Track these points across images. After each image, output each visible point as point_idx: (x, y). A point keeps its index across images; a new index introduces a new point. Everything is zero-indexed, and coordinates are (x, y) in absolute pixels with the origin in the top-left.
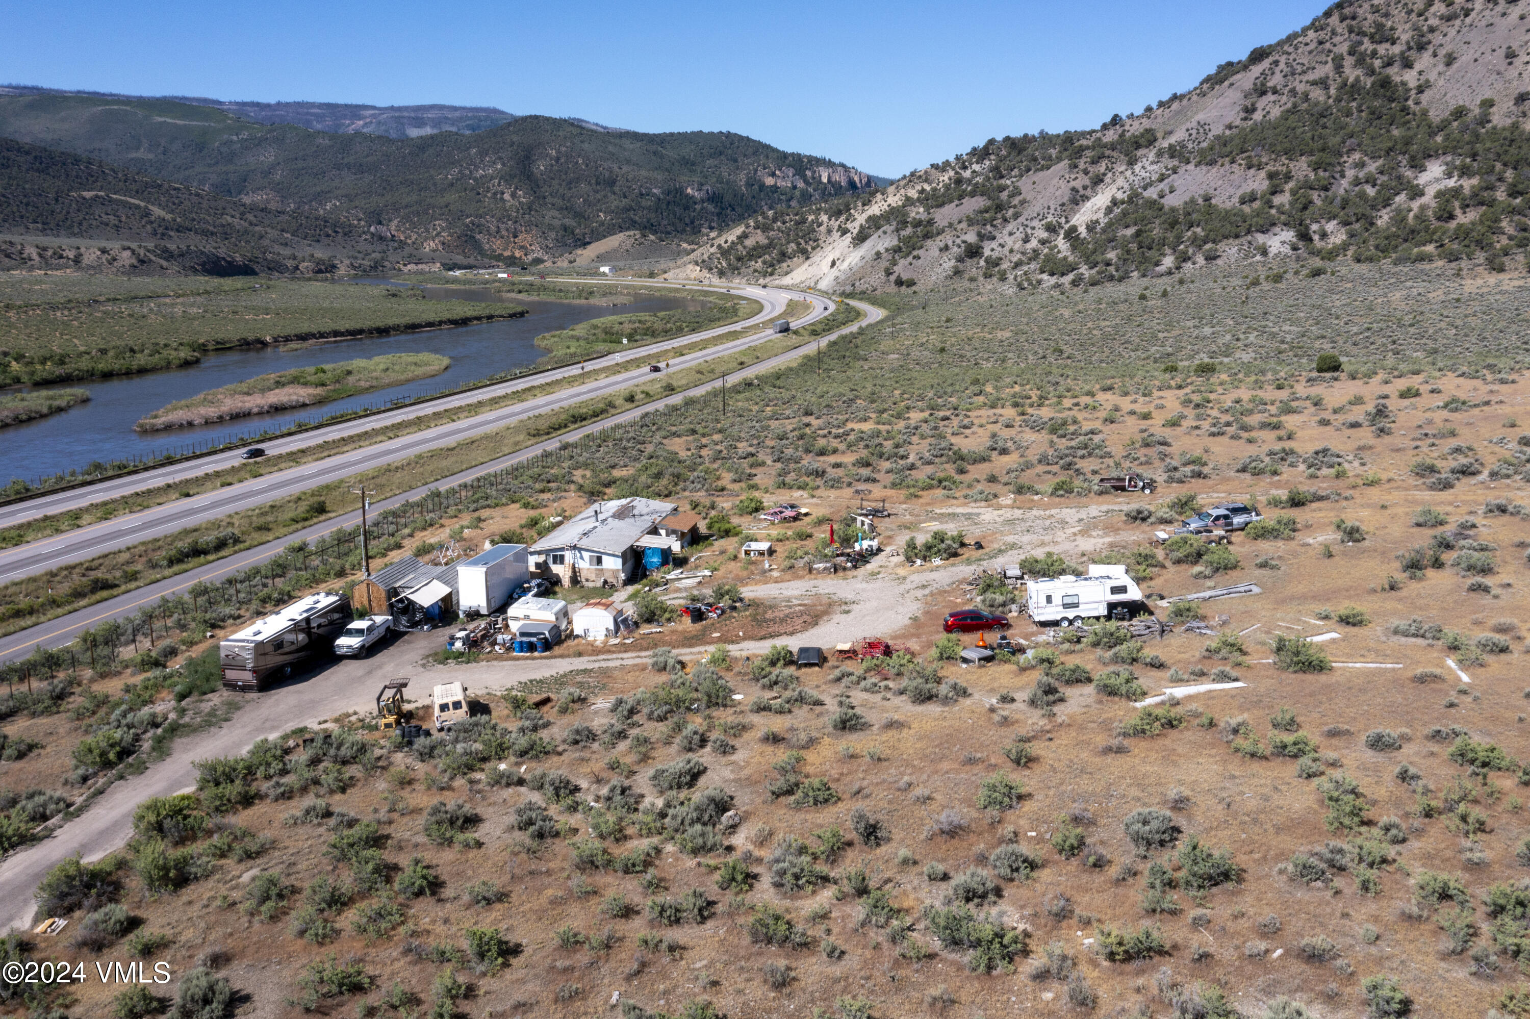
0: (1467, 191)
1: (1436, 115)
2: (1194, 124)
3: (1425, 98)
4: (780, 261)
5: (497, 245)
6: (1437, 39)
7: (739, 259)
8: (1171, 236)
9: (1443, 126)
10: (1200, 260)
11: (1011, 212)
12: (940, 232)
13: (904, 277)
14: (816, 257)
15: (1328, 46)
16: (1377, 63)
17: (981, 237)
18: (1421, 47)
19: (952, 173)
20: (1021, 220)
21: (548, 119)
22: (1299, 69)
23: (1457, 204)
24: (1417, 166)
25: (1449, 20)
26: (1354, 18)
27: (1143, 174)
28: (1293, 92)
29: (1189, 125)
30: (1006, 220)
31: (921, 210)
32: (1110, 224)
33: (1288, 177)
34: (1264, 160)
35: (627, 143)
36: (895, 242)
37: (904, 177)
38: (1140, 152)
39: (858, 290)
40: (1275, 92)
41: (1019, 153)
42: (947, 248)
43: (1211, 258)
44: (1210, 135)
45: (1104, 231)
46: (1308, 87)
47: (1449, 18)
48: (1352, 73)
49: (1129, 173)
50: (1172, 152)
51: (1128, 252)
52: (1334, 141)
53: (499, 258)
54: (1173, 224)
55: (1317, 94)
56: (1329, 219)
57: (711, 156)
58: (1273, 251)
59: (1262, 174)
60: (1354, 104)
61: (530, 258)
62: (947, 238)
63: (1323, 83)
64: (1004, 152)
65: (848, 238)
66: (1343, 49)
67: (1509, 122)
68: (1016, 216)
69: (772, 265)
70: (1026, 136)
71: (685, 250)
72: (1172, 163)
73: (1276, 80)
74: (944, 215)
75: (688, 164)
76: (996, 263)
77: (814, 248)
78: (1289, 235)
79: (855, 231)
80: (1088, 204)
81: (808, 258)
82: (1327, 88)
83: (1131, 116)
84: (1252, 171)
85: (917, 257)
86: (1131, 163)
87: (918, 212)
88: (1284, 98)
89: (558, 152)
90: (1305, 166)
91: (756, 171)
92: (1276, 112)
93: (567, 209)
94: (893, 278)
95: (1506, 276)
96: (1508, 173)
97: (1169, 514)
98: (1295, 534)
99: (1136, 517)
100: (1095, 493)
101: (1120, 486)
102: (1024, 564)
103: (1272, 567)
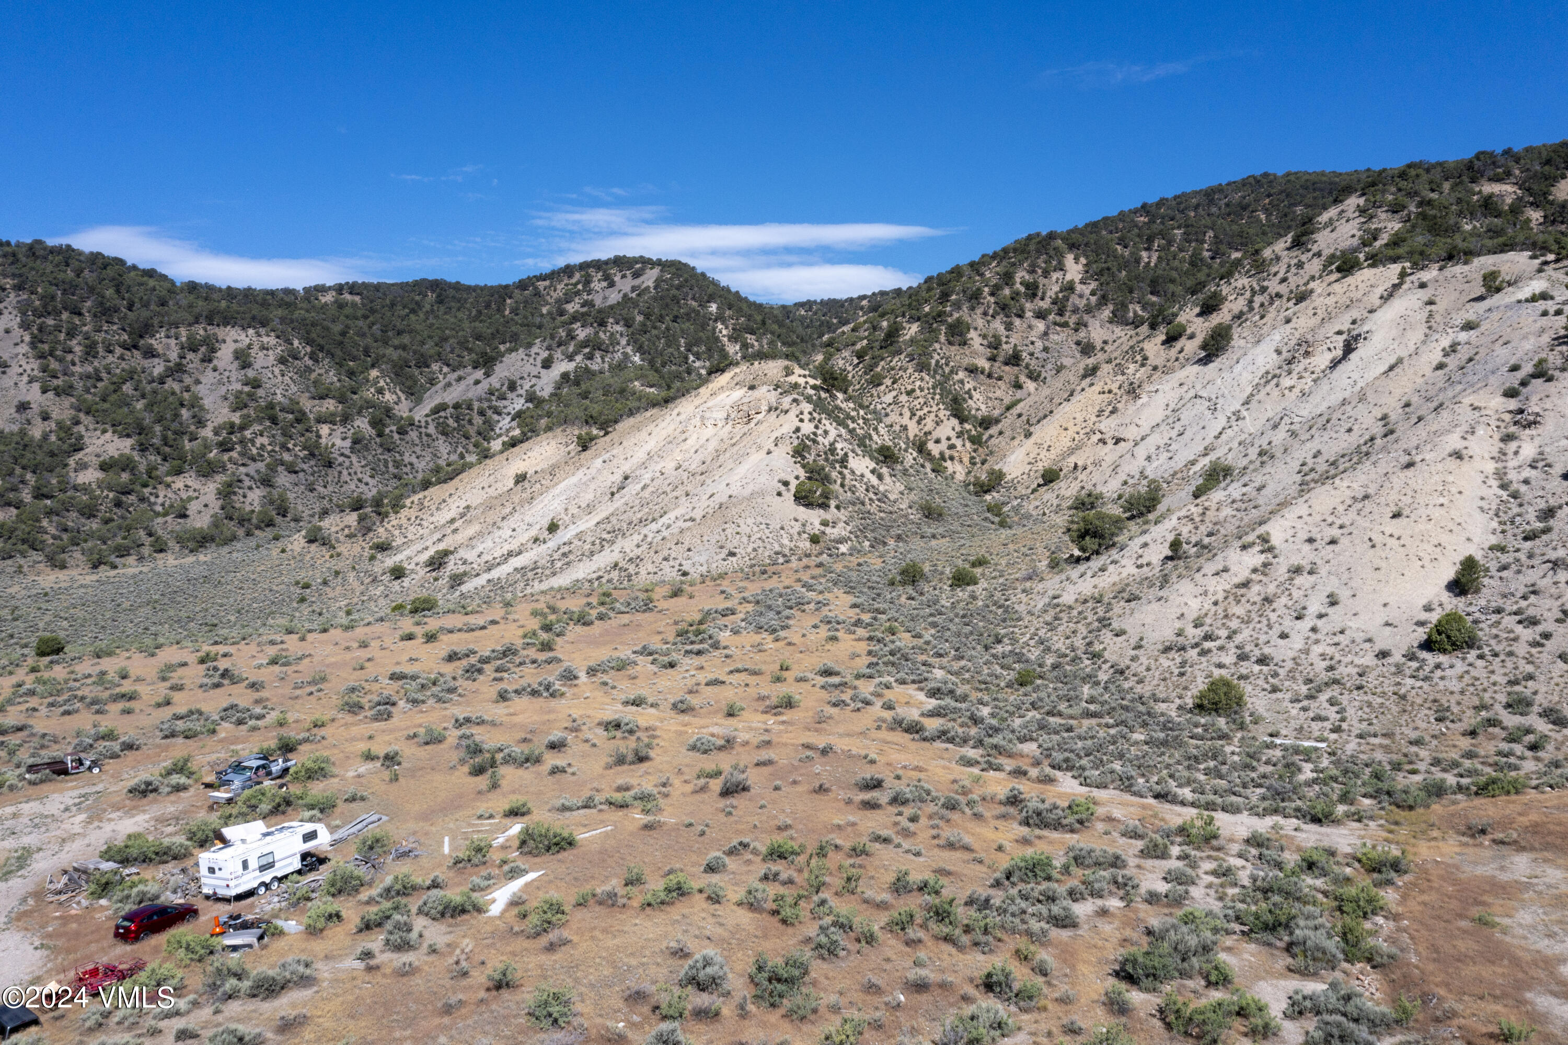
95: (74, 572)
96: (29, 476)
97: (183, 780)
98: (335, 770)
99: (145, 791)
100: (32, 783)
101: (59, 769)
102: (107, 855)
103: (363, 799)
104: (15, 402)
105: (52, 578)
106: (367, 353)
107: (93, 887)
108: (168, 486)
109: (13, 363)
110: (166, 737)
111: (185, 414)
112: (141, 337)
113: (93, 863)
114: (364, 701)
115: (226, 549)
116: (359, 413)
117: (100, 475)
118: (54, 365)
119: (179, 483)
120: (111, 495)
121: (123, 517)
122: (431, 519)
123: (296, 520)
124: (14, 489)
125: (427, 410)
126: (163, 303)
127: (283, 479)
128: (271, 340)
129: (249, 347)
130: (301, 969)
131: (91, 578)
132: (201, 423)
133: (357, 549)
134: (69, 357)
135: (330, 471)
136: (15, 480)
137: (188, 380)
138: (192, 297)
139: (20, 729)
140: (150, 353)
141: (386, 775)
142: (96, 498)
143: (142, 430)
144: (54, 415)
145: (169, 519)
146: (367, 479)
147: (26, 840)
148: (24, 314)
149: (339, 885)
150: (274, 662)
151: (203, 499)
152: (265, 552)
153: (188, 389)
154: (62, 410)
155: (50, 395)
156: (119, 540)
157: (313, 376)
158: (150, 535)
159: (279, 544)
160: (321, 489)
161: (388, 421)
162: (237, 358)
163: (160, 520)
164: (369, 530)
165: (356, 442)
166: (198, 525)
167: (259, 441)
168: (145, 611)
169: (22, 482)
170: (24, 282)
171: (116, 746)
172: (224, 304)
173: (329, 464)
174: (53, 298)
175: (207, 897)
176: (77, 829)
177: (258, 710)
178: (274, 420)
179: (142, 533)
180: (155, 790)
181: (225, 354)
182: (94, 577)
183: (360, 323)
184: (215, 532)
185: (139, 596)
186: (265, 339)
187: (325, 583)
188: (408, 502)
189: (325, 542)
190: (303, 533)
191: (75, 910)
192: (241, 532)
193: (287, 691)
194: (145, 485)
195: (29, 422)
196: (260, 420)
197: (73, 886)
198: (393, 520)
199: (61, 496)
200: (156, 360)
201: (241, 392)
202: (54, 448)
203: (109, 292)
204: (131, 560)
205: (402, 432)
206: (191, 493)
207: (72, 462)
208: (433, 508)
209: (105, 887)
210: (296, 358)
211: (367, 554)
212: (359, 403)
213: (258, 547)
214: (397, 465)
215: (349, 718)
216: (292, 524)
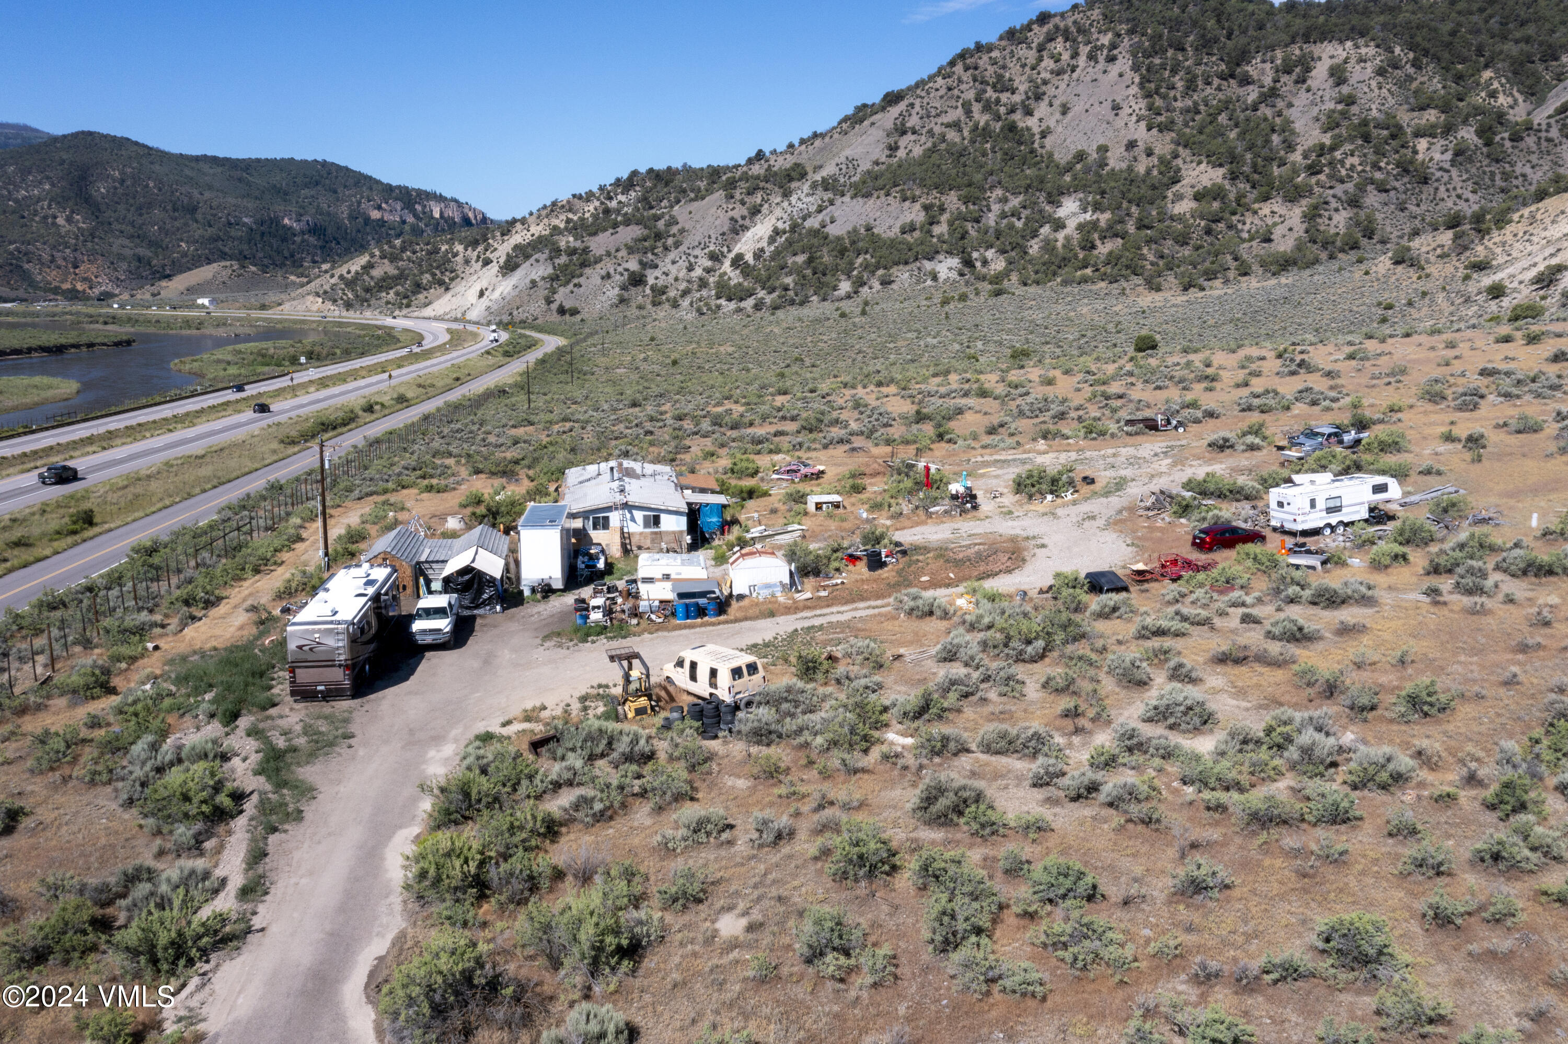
0: (1103, 224)
1: (1062, 157)
2: (843, 159)
3: (1048, 141)
4: (414, 293)
5: (52, 276)
6: (1050, 90)
7: (367, 290)
8: (843, 264)
9: (1069, 168)
10: (877, 285)
11: (670, 241)
12: (598, 260)
13: (567, 305)
14: (459, 287)
15: (956, 92)
16: (1002, 110)
17: (643, 265)
18: (1038, 97)
19: (597, 203)
20: (681, 248)
21: (106, 136)
22: (933, 112)
23: (1096, 236)
24: (1054, 201)
25: (1058, 74)
26: (976, 68)
27: (800, 205)
28: (931, 132)
29: (837, 160)
30: (666, 249)
31: (571, 239)
32: (776, 254)
33: (942, 209)
34: (917, 193)
35: (206, 168)
36: (550, 270)
37: (545, 207)
38: (794, 185)
39: (517, 319)
40: (914, 133)
41: (667, 185)
42: (608, 276)
43: (886, 283)
44: (859, 170)
45: (773, 258)
46: (944, 129)
47: (1059, 73)
48: (982, 119)
49: (786, 204)
50: (827, 185)
51: (804, 277)
52: (978, 177)
53: (56, 291)
54: (842, 252)
55: (952, 135)
56: (987, 248)
57: (306, 186)
58: (942, 276)
59: (917, 206)
60: (988, 146)
61: (97, 291)
62: (608, 266)
63: (956, 125)
64: (648, 184)
65: (494, 268)
66: (970, 95)
67: (1124, 166)
68: (677, 245)
69: (406, 297)
70: (669, 168)
71: (294, 283)
72: (829, 195)
73: (914, 121)
74: (599, 244)
75: (282, 193)
76: (663, 291)
77: (452, 279)
78: (955, 262)
79: (502, 260)
80: (749, 234)
81: (447, 289)
82: (960, 130)
83: (774, 152)
84: (907, 203)
85: (578, 285)
86: (787, 194)
87: (567, 241)
88: (923, 139)
89: (122, 173)
90: (955, 199)
91: (359, 203)
92: (918, 151)
93: (139, 237)
94: (554, 306)
95: (1167, 294)
96: (1134, 209)
97: (1257, 441)
98: (1412, 448)
99: (1222, 446)
100: (1129, 434)
101: (1151, 425)
102: (1188, 485)
103: (1439, 473)
104: (1125, 142)
105: (1150, 299)
106: (1480, 52)
107: (1175, 508)
108: (1255, 212)
109: (1125, 105)
110: (1243, 410)
111: (1276, 139)
112: (1238, 65)
113: (1176, 490)
114: (1448, 393)
115: (1308, 272)
116: (1465, 122)
117: (1193, 205)
118: (1159, 102)
119: (1266, 209)
120: (1203, 223)
121: (1212, 244)
122: (1543, 234)
123: (1383, 242)
124: (1121, 222)
125: (1551, 111)
126: (1261, 27)
127: (1372, 198)
128: (1369, 51)
129: (1346, 61)
130: (1363, 589)
131: (1181, 299)
132: (1290, 147)
133: (1449, 269)
134: (1172, 93)
135: (1425, 188)
136: (1123, 213)
137: (1280, 104)
138: (1289, 17)
139: (1120, 397)
140: (1246, 81)
141: (1468, 456)
142: (1189, 227)
143: (1234, 159)
144: (1157, 151)
145: (1254, 243)
146: (1467, 194)
147: (1123, 473)
148: (1135, 56)
149: (1407, 535)
150: (1351, 357)
151: (1288, 224)
152: (1347, 274)
153: (1280, 114)
154: (1163, 145)
155: (1155, 131)
156: (1207, 264)
157: (1414, 85)
158: (1236, 259)
159: (1363, 267)
160: (1413, 208)
161: (1499, 128)
162: (1332, 75)
163: (1246, 245)
164: (1466, 248)
165: (1458, 153)
166: (1282, 249)
167: (1349, 161)
168: (1229, 327)
169: (1128, 215)
170: (1136, 26)
171: (1199, 414)
172: (1322, 19)
173: (1425, 181)
174: (1161, 36)
175: (1275, 529)
176: (1164, 469)
177: (1333, 394)
178: (1367, 138)
179: (1229, 257)
180: (1232, 447)
181: (1320, 73)
182: (1185, 298)
183: (1475, 18)
184: (1298, 255)
185: (1223, 315)
186: (1363, 51)
187: (1410, 304)
188: (1516, 217)
189: (1414, 263)
190: (1390, 254)
191: (1160, 523)
192: (1324, 256)
193: (1364, 380)
194: (1234, 213)
195: (1135, 159)
196: (1351, 139)
197: (1158, 506)
198: (1496, 236)
199: (1161, 226)
200: (1251, 87)
201: (1333, 111)
202: (1156, 182)
203: (1211, 24)
204: (1217, 283)
205: (1516, 138)
206: (1277, 219)
207: (1170, 194)
208: (1548, 221)
209: (1185, 509)
210: (1396, 67)
211: (1461, 272)
212: (1465, 111)
213: (1340, 269)
214: (1506, 177)
215: (1430, 407)
216: (1379, 247)
